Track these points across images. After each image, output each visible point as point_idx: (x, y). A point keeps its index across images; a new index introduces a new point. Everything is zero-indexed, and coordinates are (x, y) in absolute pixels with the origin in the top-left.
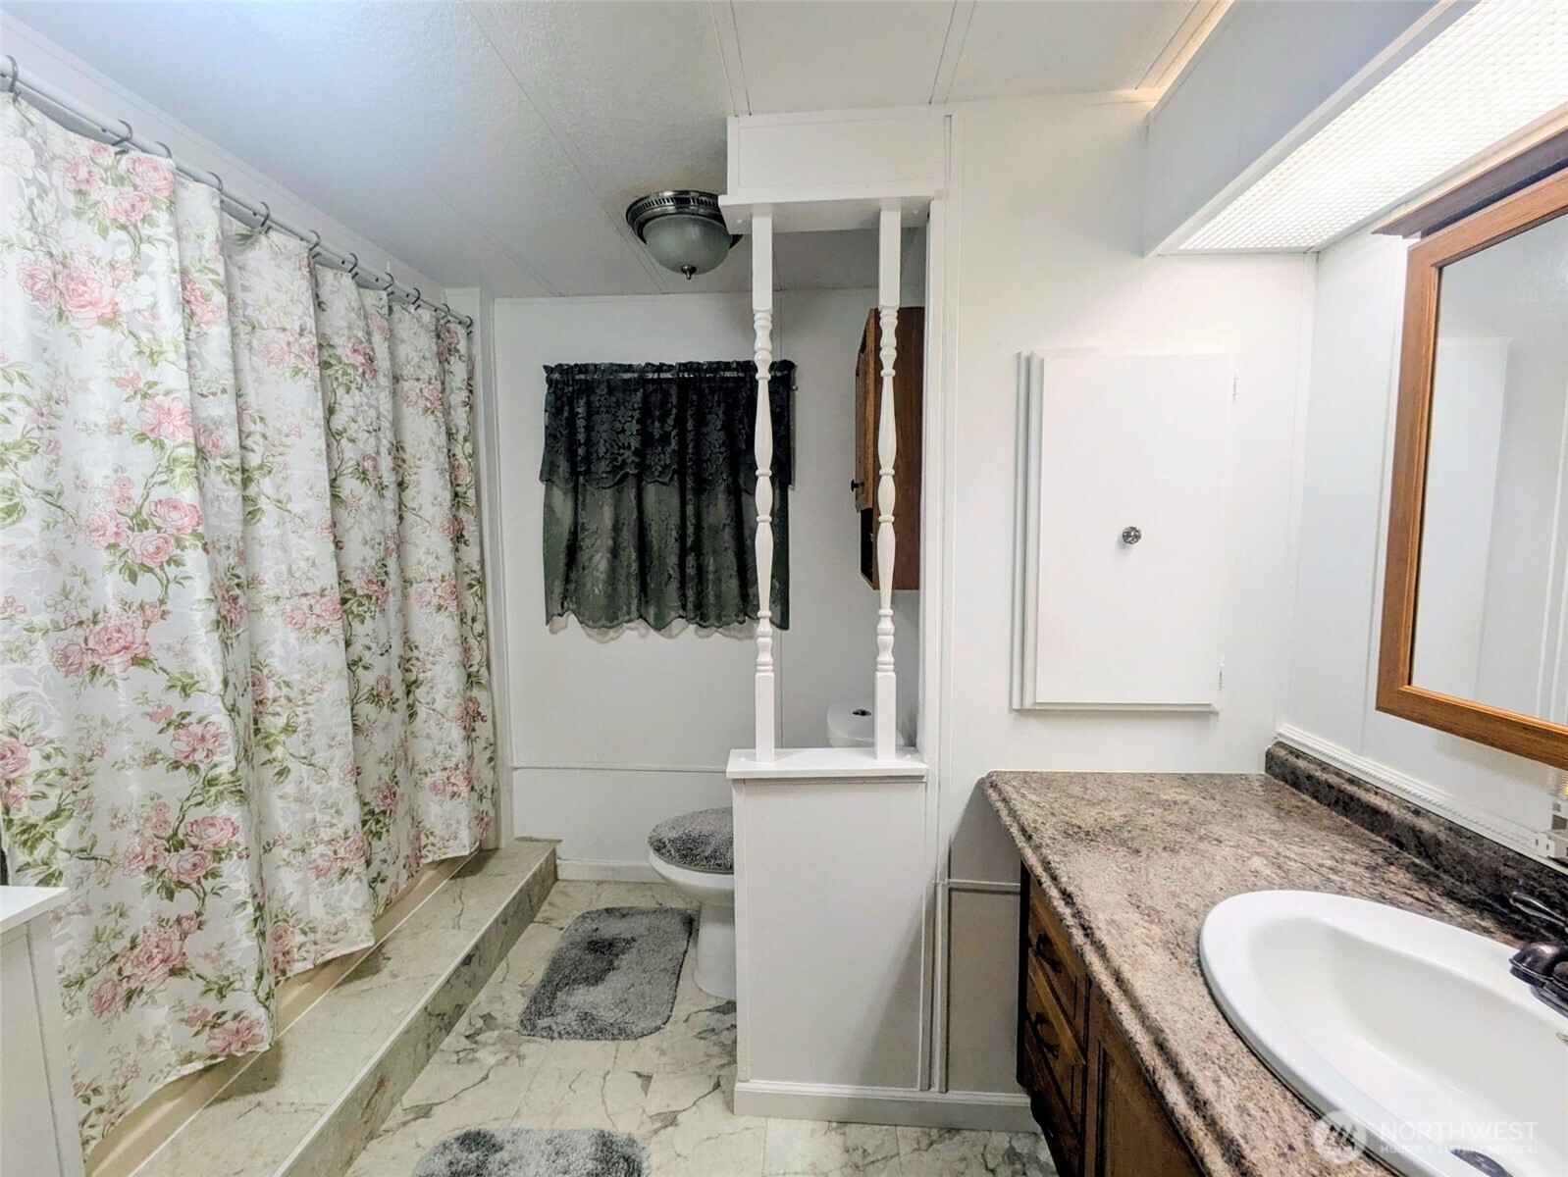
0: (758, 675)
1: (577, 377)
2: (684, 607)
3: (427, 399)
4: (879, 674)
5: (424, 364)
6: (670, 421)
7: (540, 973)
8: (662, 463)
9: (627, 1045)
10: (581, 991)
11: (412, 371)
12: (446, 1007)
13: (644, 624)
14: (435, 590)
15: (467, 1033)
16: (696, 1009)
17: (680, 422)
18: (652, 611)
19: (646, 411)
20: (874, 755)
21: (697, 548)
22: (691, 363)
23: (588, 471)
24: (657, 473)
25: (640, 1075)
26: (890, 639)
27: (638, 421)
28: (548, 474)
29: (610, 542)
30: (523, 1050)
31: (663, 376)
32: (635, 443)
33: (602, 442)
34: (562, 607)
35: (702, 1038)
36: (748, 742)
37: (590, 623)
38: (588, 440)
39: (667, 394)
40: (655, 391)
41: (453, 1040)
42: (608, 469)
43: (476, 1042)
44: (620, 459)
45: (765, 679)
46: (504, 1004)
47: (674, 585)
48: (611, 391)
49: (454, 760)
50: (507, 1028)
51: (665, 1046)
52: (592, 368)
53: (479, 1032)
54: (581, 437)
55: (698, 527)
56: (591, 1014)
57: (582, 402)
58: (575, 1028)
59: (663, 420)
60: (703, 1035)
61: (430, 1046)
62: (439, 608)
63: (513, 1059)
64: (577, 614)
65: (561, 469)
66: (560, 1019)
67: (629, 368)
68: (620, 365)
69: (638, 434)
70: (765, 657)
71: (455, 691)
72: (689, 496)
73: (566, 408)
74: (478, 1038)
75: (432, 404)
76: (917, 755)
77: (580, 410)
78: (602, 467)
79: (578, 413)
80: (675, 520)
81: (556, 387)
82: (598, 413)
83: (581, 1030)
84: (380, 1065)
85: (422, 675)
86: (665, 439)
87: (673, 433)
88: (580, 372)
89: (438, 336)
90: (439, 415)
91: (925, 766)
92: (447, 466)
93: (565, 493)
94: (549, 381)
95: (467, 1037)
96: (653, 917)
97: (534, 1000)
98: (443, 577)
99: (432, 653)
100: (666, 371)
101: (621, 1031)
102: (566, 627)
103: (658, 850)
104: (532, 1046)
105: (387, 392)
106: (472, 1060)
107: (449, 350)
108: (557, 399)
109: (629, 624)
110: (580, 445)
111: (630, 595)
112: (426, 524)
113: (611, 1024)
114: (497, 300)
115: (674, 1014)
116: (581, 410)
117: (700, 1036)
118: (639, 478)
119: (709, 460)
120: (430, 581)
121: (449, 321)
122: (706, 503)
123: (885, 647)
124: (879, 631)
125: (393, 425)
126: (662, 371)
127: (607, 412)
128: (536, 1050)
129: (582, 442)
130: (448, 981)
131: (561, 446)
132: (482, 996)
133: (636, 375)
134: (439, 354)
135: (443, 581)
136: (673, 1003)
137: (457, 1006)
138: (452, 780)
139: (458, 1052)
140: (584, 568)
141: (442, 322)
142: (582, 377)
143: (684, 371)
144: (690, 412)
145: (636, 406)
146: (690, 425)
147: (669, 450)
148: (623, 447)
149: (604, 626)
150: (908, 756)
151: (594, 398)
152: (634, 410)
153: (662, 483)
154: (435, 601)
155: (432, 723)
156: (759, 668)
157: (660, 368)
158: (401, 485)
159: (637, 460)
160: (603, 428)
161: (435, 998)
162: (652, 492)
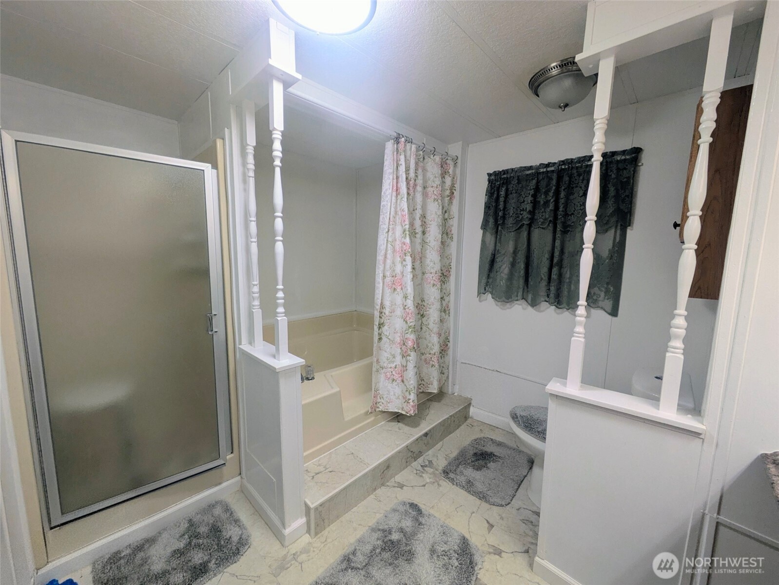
0: (573, 339)
1: (503, 177)
2: (548, 296)
3: (435, 195)
4: (668, 354)
5: (435, 179)
6: (551, 194)
7: (455, 454)
8: (543, 217)
9: (485, 505)
10: (470, 470)
11: (430, 184)
12: (415, 449)
13: (525, 302)
14: (432, 277)
15: (422, 465)
16: (525, 507)
17: (557, 193)
18: (530, 297)
19: (537, 189)
20: (657, 407)
21: (560, 265)
22: (567, 160)
23: (503, 223)
24: (540, 223)
25: (488, 522)
26: (682, 332)
27: (532, 196)
28: (484, 226)
29: (511, 259)
30: (441, 482)
31: (549, 169)
32: (529, 207)
33: (512, 208)
34: (485, 290)
35: (524, 523)
36: (563, 375)
37: (497, 299)
38: (505, 208)
39: (551, 179)
40: (543, 179)
41: (416, 464)
42: (514, 222)
43: (424, 470)
44: (521, 217)
45: (578, 342)
46: (437, 459)
47: (544, 283)
48: (519, 182)
49: (434, 351)
50: (437, 470)
51: (504, 515)
52: (510, 171)
53: (426, 466)
54: (501, 206)
55: (562, 252)
56: (472, 483)
57: (504, 189)
58: (464, 485)
59: (546, 193)
60: (525, 521)
61: (407, 463)
62: (434, 285)
63: (436, 484)
64: (492, 293)
65: (490, 223)
66: (458, 477)
67: (530, 168)
68: (525, 167)
69: (531, 202)
70: (580, 329)
71: (437, 321)
72: (558, 235)
73: (495, 193)
74: (425, 468)
75: (437, 196)
76: (700, 418)
77: (501, 193)
78: (510, 221)
79: (501, 194)
80: (548, 248)
81: (492, 183)
82: (511, 193)
83: (466, 487)
84: (389, 459)
85: (425, 312)
86: (546, 203)
87: (552, 200)
88: (504, 174)
89: (442, 167)
90: (440, 201)
91: (704, 427)
92: (441, 224)
93: (492, 235)
94: (489, 181)
95: (422, 466)
96: (513, 452)
97: (450, 464)
98: (436, 272)
99: (430, 304)
100: (551, 166)
101: (484, 497)
102: (486, 299)
103: (513, 418)
104: (444, 483)
105: (421, 193)
106: (421, 476)
107: (445, 172)
108: (492, 188)
109: (517, 302)
110: (501, 210)
111: (519, 288)
112: (431, 249)
113: (481, 492)
114: (470, 145)
115: (512, 503)
116: (503, 193)
117: (523, 521)
118: (530, 226)
119: (573, 214)
120: (431, 273)
121: (447, 159)
122: (568, 239)
123: (677, 337)
124: (672, 325)
125: (422, 207)
126: (549, 167)
127: (516, 193)
128: (446, 485)
129: (502, 209)
130: (417, 440)
131: (491, 212)
132: (430, 452)
133: (533, 171)
134: (442, 174)
135: (436, 274)
136: (513, 497)
137: (420, 452)
138: (433, 359)
139: (417, 470)
140: (497, 272)
141: (444, 160)
142: (505, 176)
143: (562, 165)
144: (563, 188)
145: (532, 188)
146: (562, 195)
147: (548, 210)
148: (523, 210)
149: (504, 301)
150: (689, 416)
151: (510, 187)
152: (531, 190)
153: (543, 228)
154: (432, 282)
155: (427, 333)
156: (575, 334)
157: (548, 165)
158: (424, 233)
159: (529, 216)
160: (512, 202)
161: (412, 443)
162: (536, 233)
